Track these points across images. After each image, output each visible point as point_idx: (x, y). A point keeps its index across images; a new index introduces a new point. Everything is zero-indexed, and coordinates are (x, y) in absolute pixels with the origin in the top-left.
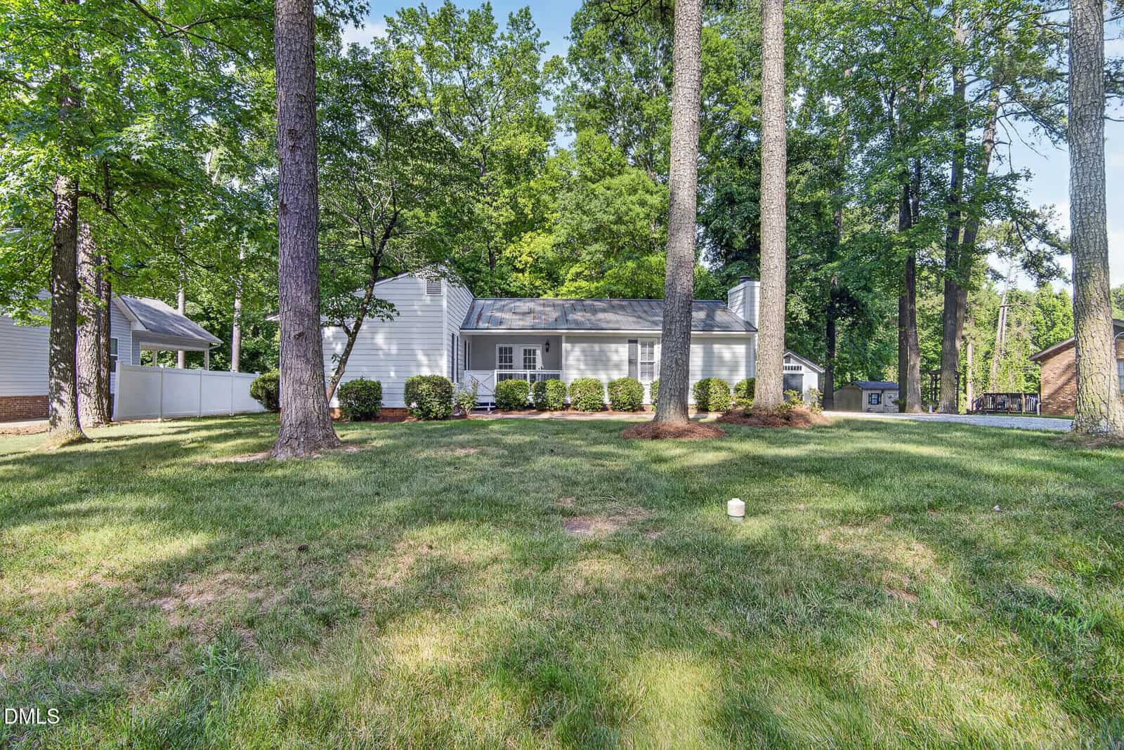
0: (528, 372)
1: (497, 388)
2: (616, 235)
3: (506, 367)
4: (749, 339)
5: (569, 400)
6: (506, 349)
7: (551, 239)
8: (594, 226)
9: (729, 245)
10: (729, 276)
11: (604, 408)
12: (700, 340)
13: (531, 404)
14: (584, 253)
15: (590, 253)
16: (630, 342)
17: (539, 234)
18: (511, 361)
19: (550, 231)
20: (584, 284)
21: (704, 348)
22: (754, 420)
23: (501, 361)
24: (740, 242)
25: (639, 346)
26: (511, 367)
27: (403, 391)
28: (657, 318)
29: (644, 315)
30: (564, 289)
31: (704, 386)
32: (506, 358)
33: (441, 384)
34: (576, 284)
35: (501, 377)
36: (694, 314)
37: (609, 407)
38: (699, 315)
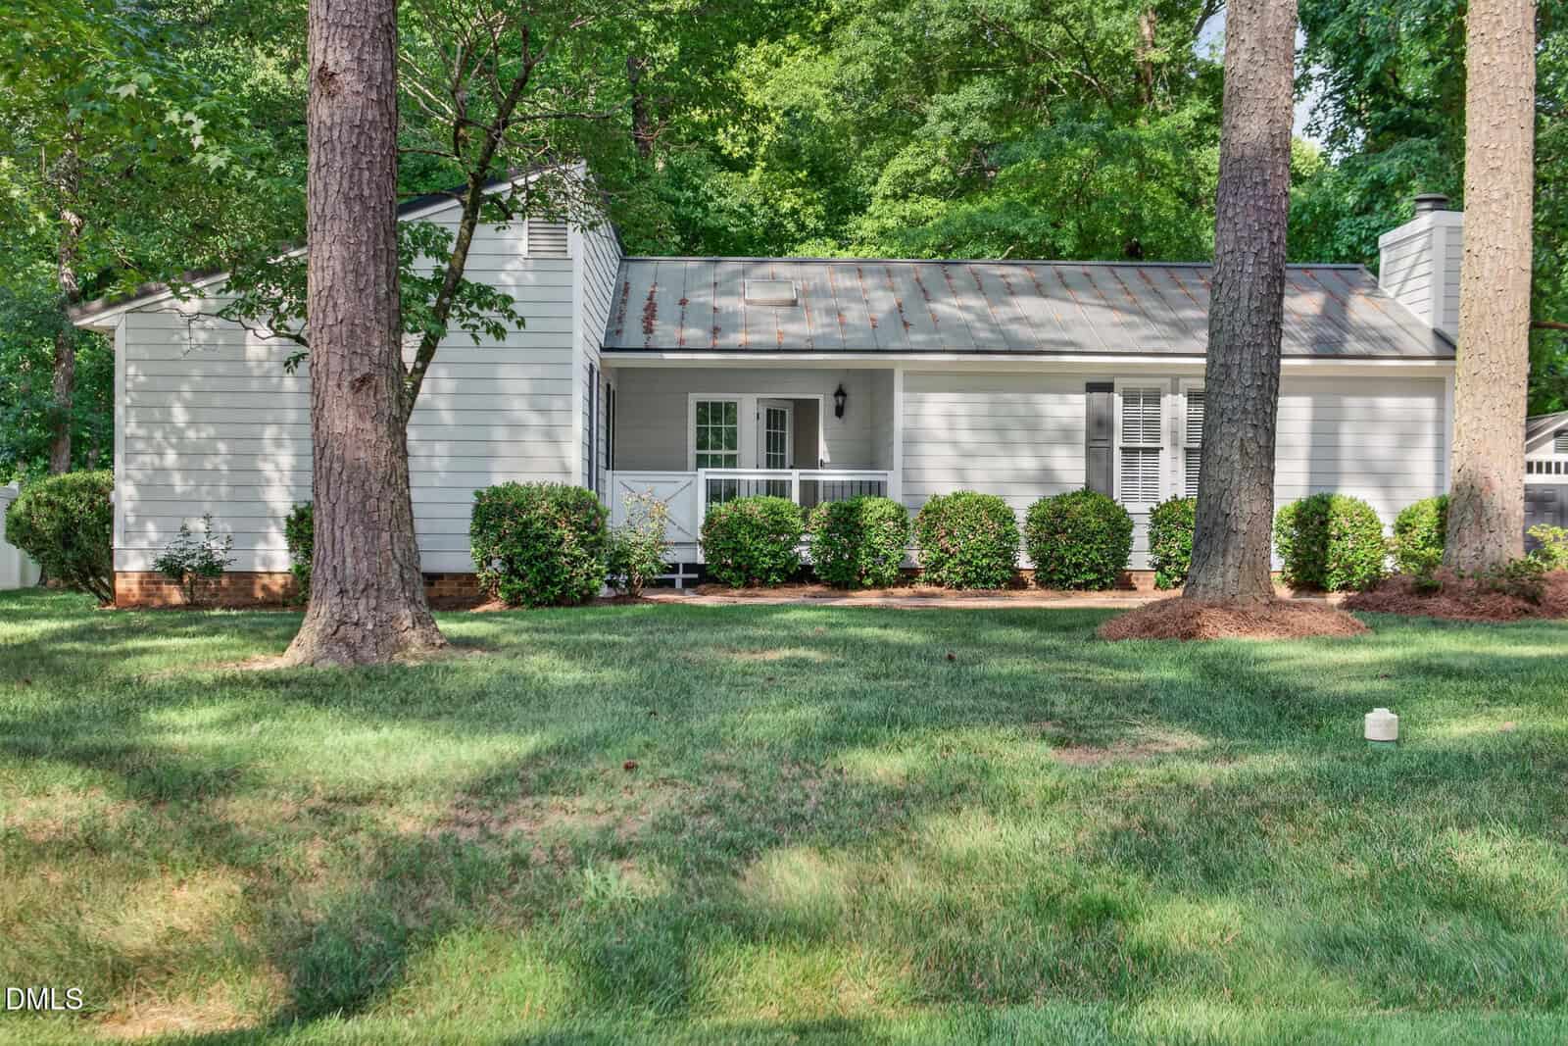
0: (795, 477)
1: (710, 522)
2: (1029, 55)
3: (716, 462)
4: (1442, 381)
5: (916, 557)
6: (716, 406)
7: (827, 68)
8: (965, 28)
9: (1382, 88)
10: (1379, 187)
11: (1017, 583)
12: (1304, 384)
13: (807, 568)
14: (933, 112)
15: (949, 115)
16: (1092, 388)
17: (793, 50)
18: (732, 445)
19: (825, 40)
20: (930, 207)
21: (1315, 407)
22: (1445, 603)
23: (701, 445)
24: (1415, 82)
25: (1118, 400)
26: (731, 461)
27: (467, 526)
28: (1190, 314)
29: (1148, 304)
30: (866, 226)
31: (1314, 517)
32: (717, 433)
33: (577, 508)
34: (907, 208)
35: (715, 492)
36: (1288, 302)
37: (1029, 577)
38: (1303, 305)
